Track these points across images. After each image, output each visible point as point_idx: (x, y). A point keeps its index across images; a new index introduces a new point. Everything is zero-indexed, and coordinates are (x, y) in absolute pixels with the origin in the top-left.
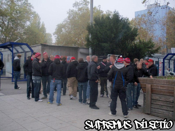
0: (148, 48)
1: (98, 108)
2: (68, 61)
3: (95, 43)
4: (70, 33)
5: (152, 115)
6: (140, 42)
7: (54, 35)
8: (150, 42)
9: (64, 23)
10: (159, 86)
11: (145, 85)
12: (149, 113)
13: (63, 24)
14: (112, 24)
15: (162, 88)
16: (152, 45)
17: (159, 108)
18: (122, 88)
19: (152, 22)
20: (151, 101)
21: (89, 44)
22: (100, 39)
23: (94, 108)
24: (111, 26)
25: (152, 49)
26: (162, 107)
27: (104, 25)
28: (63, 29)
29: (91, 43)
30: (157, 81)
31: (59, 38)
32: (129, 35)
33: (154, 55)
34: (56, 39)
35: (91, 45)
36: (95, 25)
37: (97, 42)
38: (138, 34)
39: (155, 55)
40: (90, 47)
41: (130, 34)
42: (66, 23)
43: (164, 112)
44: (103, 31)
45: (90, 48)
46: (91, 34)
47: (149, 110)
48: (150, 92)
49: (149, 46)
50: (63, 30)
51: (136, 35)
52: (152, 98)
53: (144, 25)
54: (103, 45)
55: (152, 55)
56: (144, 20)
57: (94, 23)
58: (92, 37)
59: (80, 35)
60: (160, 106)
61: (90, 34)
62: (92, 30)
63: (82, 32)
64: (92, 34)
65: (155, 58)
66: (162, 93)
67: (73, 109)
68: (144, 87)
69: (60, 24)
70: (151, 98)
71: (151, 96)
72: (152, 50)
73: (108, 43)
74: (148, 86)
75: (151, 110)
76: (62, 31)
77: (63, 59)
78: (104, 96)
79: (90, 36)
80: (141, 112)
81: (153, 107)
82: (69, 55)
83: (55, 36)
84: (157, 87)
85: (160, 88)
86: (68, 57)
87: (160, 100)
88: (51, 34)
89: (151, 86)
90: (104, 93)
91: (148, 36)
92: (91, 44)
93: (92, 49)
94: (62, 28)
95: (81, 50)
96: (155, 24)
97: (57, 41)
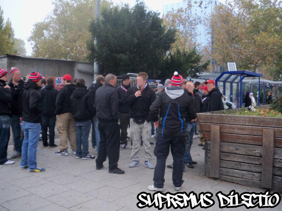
0: (191, 62)
1: (122, 172)
2: (58, 85)
3: (105, 54)
4: (57, 37)
5: (222, 180)
6: (178, 52)
7: (29, 41)
8: (194, 52)
9: (46, 21)
10: (234, 128)
11: (210, 127)
12: (217, 176)
13: (44, 22)
14: (133, 21)
15: (240, 132)
16: (197, 58)
17: (235, 168)
18: (178, 135)
19: (194, 22)
20: (220, 154)
21: (94, 55)
22: (113, 46)
23: (114, 173)
24: (132, 23)
25: (198, 64)
26: (241, 165)
27: (120, 22)
28: (44, 31)
29: (97, 53)
30: (233, 118)
31: (37, 47)
32: (162, 40)
33: (200, 74)
34: (33, 48)
35: (96, 57)
36: (103, 22)
37: (108, 53)
38: (176, 40)
39: (202, 74)
40: (96, 61)
41: (165, 39)
42: (50, 21)
43: (243, 175)
44: (118, 33)
45: (95, 63)
46: (97, 39)
47: (218, 172)
48: (218, 140)
49: (193, 59)
50: (45, 33)
51: (173, 41)
52: (222, 150)
53: (181, 26)
54: (118, 57)
55: (198, 74)
56: (181, 18)
57: (101, 18)
58: (98, 43)
59: (75, 41)
60: (236, 164)
61: (95, 38)
62: (98, 31)
63: (79, 36)
64: (98, 37)
65: (201, 79)
66: (240, 141)
67: (76, 176)
68: (208, 130)
69: (39, 23)
70: (220, 150)
71: (221, 146)
72: (198, 66)
73: (126, 54)
74: (216, 128)
75: (220, 170)
76: (43, 35)
77: (48, 81)
78: (127, 146)
79: (95, 42)
80: (202, 175)
81: (224, 165)
82: (59, 75)
83: (32, 44)
84: (232, 130)
85: (236, 130)
86: (57, 79)
87: (237, 152)
88: (23, 41)
89: (220, 128)
90: (127, 142)
91: (187, 44)
92: (97, 55)
93: (98, 64)
94: (44, 29)
95: (80, 67)
96: (198, 24)
97: (36, 51)
